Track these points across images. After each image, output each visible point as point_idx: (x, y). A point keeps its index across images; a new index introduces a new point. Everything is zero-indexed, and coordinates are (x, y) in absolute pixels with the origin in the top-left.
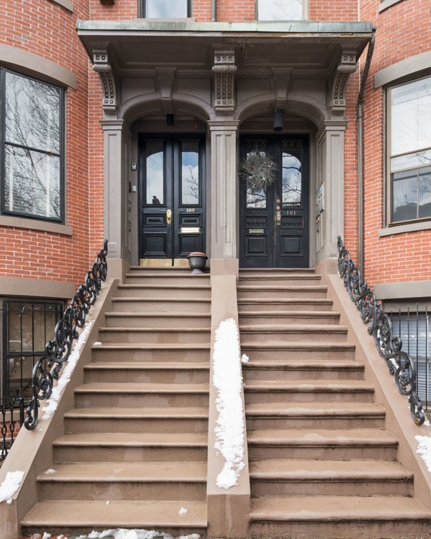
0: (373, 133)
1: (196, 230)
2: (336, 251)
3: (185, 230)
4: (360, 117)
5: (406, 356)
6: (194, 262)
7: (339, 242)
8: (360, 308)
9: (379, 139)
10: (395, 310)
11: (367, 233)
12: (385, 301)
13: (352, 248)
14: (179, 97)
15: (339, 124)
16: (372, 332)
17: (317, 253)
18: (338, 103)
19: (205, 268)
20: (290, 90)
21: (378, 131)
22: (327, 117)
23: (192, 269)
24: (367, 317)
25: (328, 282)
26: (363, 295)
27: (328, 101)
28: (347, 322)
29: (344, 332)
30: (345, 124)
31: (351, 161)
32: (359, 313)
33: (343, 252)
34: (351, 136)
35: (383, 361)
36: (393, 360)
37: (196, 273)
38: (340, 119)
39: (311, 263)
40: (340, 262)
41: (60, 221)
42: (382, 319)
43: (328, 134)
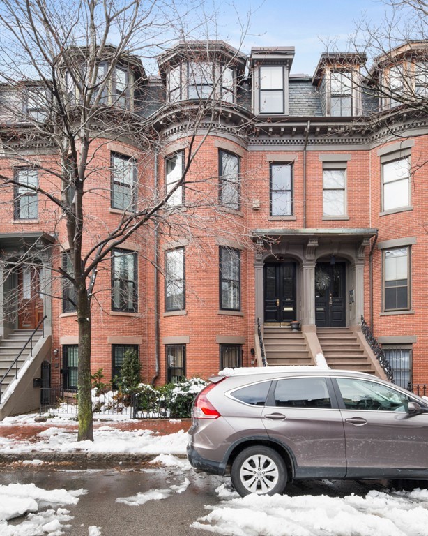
0: (377, 269)
1: (291, 309)
2: (360, 321)
3: (286, 309)
4: (371, 261)
5: (390, 367)
6: (294, 326)
7: (362, 318)
8: (372, 348)
9: (379, 272)
10: (387, 348)
11: (375, 313)
12: (383, 344)
13: (367, 320)
14: (288, 252)
15: (362, 264)
16: (378, 358)
17: (350, 321)
18: (361, 256)
19: (299, 328)
20: (339, 248)
21: (379, 269)
22: (356, 261)
23: (292, 329)
24: (375, 353)
25: (357, 335)
26: (374, 343)
27: (356, 254)
28: (367, 354)
29: (366, 358)
30: (364, 264)
31: (367, 280)
32: (372, 351)
33: (364, 323)
34: (367, 269)
35: (382, 369)
36: (386, 369)
37: (294, 331)
38: (362, 262)
39: (347, 325)
40: (362, 327)
41: (239, 310)
42: (382, 353)
43: (357, 268)
